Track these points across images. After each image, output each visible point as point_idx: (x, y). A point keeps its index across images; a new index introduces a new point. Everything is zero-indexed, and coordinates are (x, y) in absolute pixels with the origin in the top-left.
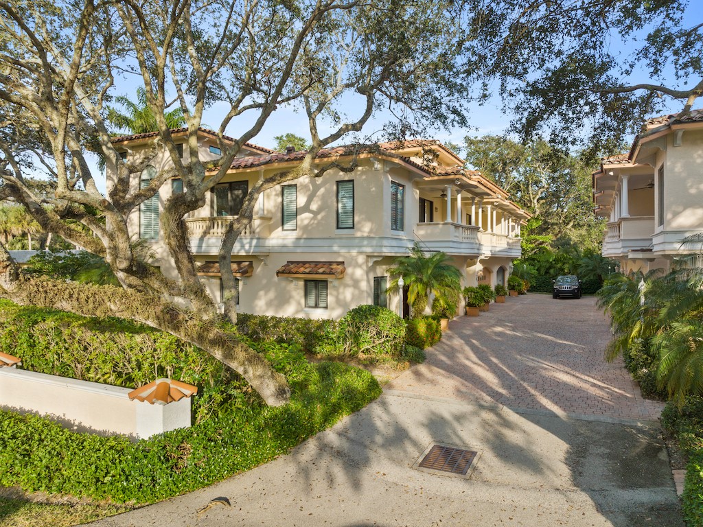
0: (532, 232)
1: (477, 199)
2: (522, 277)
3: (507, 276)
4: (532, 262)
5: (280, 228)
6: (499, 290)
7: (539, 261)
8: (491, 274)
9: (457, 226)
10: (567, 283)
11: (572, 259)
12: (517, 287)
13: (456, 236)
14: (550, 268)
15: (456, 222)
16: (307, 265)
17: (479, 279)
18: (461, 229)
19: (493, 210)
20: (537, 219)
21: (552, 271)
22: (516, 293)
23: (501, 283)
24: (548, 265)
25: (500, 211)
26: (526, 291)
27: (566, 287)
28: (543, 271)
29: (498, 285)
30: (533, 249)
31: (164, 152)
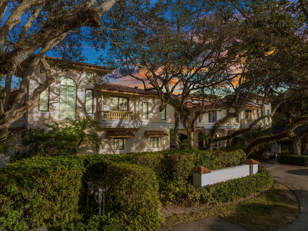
5: (142, 118)
31: (81, 74)
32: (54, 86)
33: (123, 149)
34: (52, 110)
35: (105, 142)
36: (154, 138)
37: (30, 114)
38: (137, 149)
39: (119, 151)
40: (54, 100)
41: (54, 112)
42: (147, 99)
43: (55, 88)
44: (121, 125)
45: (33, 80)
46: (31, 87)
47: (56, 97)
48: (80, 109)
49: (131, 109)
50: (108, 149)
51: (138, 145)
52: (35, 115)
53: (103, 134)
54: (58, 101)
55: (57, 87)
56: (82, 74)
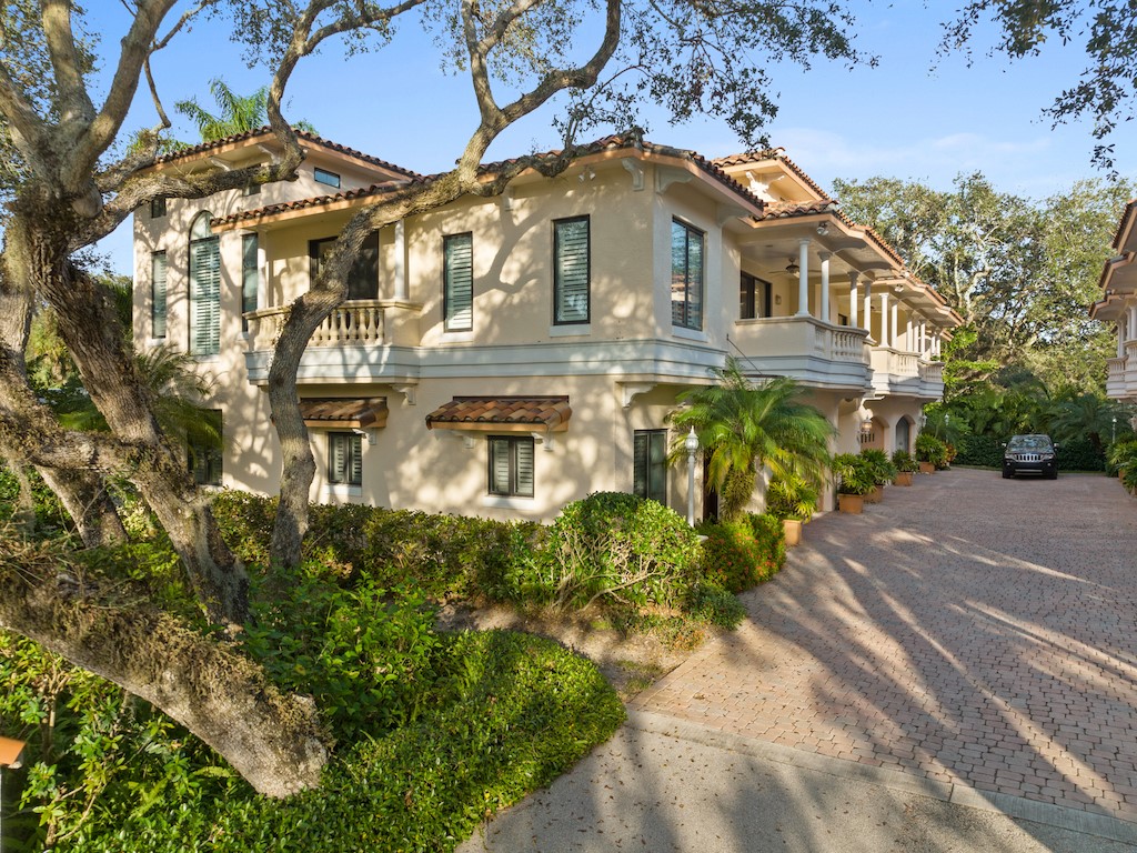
0: (959, 354)
1: (862, 277)
2: (942, 437)
3: (915, 435)
4: (959, 409)
5: (440, 325)
6: (900, 459)
7: (972, 409)
8: (886, 431)
9: (821, 327)
10: (1030, 449)
11: (1036, 404)
12: (932, 456)
13: (818, 348)
14: (994, 420)
15: (817, 318)
16: (490, 405)
17: (864, 439)
18: (828, 333)
19: (891, 302)
20: (969, 331)
21: (997, 427)
22: (933, 467)
23: (902, 448)
24: (990, 415)
25: (905, 307)
26: (948, 464)
27: (1030, 457)
28: (980, 427)
29: (899, 451)
30: (960, 386)
36: (511, 439)
39: (349, 491)
40: (176, 290)
43: (177, 250)
47: (179, 283)
54: (183, 295)
55: (180, 249)
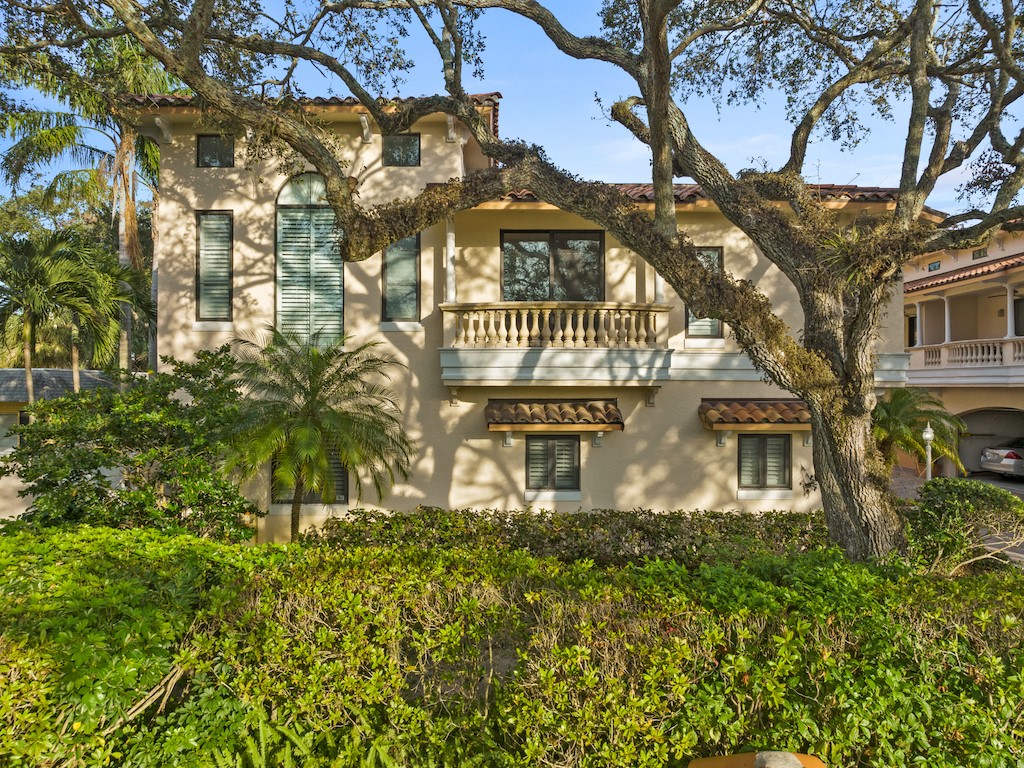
5: (682, 333)
31: (361, 147)
32: (250, 215)
33: (576, 486)
34: (242, 315)
35: (481, 453)
36: (762, 437)
37: (162, 336)
38: (651, 492)
39: (555, 497)
40: (251, 271)
41: (250, 322)
42: (715, 230)
43: (252, 221)
44: (537, 373)
45: (169, 199)
46: (165, 230)
47: (256, 261)
48: (360, 306)
49: (614, 291)
50: (495, 486)
51: (659, 473)
52: (180, 339)
53: (468, 415)
54: (264, 277)
55: (260, 219)
56: (365, 147)
